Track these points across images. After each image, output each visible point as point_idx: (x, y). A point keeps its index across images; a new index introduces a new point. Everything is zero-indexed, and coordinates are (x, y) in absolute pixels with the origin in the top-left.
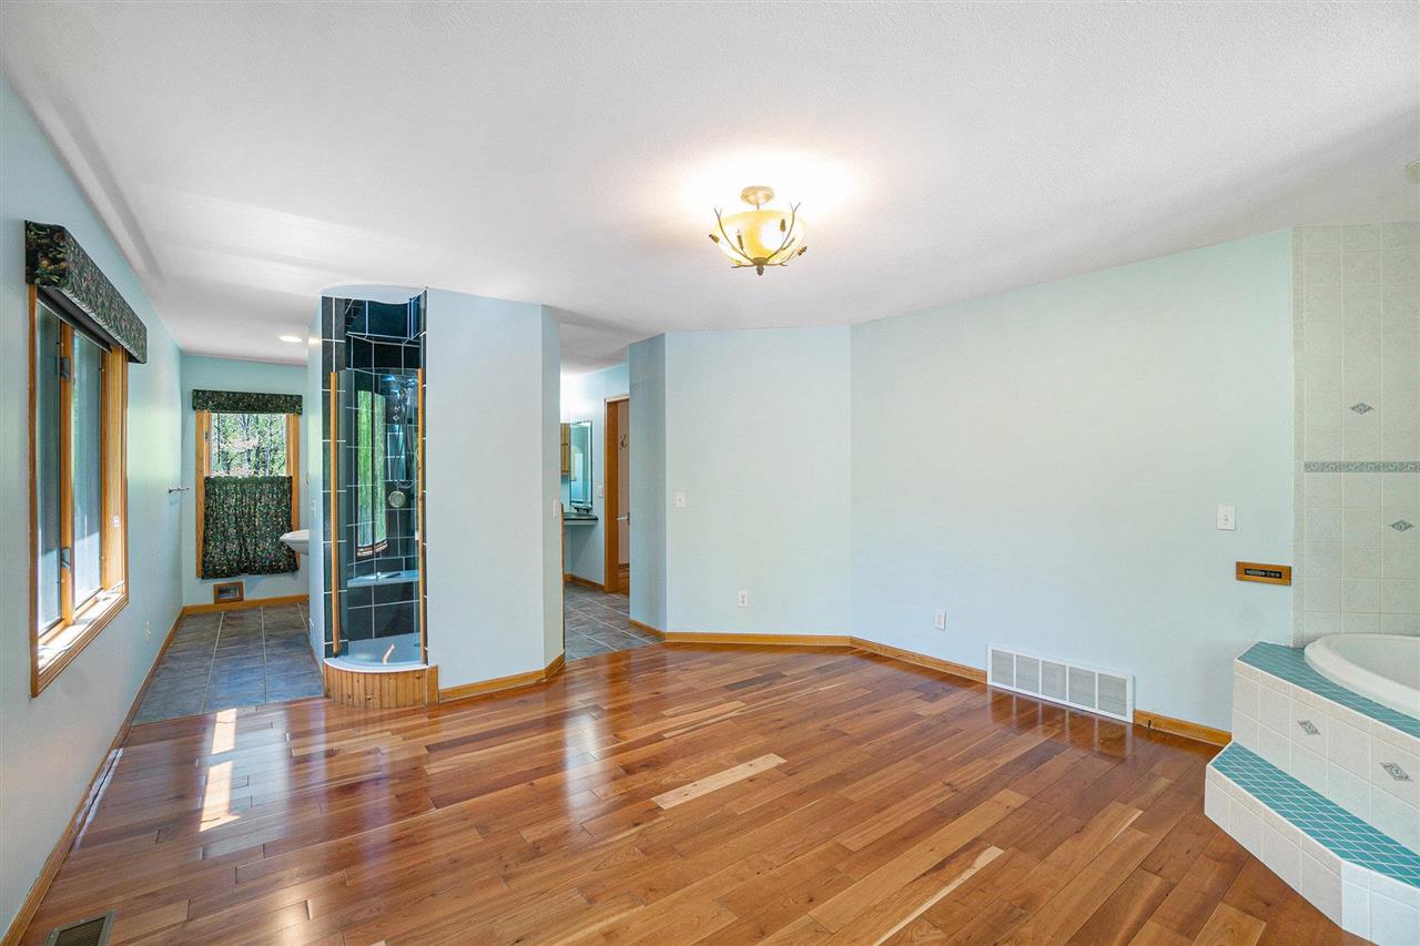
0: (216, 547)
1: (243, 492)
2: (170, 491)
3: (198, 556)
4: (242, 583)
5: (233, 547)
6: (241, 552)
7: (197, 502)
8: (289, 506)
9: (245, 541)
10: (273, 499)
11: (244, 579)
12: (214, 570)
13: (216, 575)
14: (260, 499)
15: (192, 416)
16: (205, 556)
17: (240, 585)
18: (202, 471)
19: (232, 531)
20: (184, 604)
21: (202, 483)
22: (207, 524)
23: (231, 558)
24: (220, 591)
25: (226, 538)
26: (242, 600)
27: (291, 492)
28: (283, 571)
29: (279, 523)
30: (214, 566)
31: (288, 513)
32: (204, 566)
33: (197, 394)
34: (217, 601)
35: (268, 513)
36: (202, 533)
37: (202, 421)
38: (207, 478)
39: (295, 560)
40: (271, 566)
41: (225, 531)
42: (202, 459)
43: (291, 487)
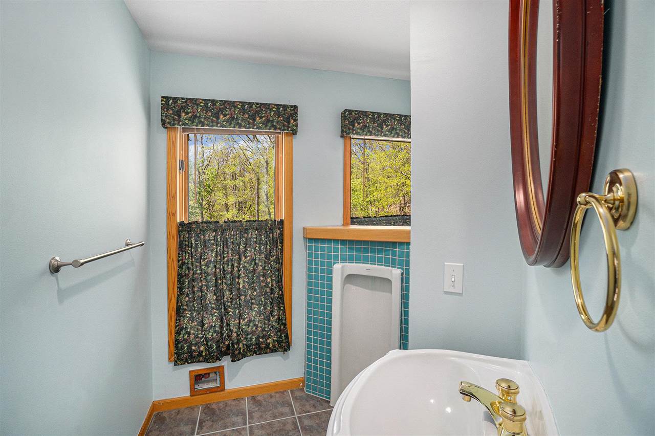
0: (192, 319)
1: (225, 243)
2: (55, 269)
3: (170, 333)
4: (223, 367)
5: (212, 320)
6: (221, 327)
7: (169, 257)
8: (279, 261)
9: (227, 312)
10: (260, 252)
11: (226, 362)
12: (190, 352)
13: (192, 358)
14: (245, 252)
15: (162, 136)
16: (178, 333)
17: (220, 371)
18: (174, 214)
19: (211, 297)
20: (155, 398)
21: (174, 231)
22: (181, 289)
23: (209, 336)
24: (198, 378)
25: (204, 308)
26: (223, 390)
27: (282, 243)
28: (274, 350)
29: (267, 286)
30: (189, 347)
31: (279, 270)
32: (176, 347)
33: (168, 103)
34: (193, 392)
35: (254, 271)
36: (174, 301)
37: (174, 143)
38: (182, 224)
39: (287, 337)
40: (258, 344)
41: (202, 298)
42: (174, 197)
43: (282, 234)
